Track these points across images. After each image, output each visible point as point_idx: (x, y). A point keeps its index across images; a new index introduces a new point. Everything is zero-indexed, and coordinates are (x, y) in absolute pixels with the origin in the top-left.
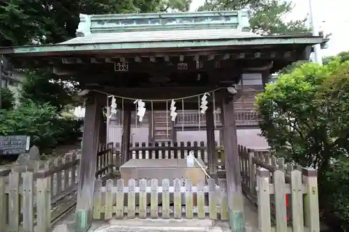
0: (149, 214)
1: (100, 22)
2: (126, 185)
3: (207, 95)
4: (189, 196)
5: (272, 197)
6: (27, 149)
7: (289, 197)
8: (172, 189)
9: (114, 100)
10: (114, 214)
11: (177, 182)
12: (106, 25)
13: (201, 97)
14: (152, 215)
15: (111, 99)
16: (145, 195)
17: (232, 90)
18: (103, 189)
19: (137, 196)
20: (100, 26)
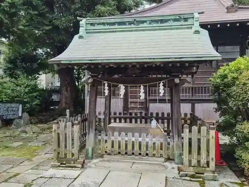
0: (126, 153)
1: (92, 24)
2: (113, 135)
3: (163, 82)
4: (151, 144)
5: (190, 139)
6: (20, 115)
7: (199, 140)
8: (140, 139)
9: (106, 85)
10: (106, 152)
11: (144, 135)
12: (97, 27)
13: (159, 83)
14: (128, 153)
15: (104, 84)
16: (124, 142)
17: (177, 81)
18: (99, 137)
19: (119, 142)
20: (92, 28)
